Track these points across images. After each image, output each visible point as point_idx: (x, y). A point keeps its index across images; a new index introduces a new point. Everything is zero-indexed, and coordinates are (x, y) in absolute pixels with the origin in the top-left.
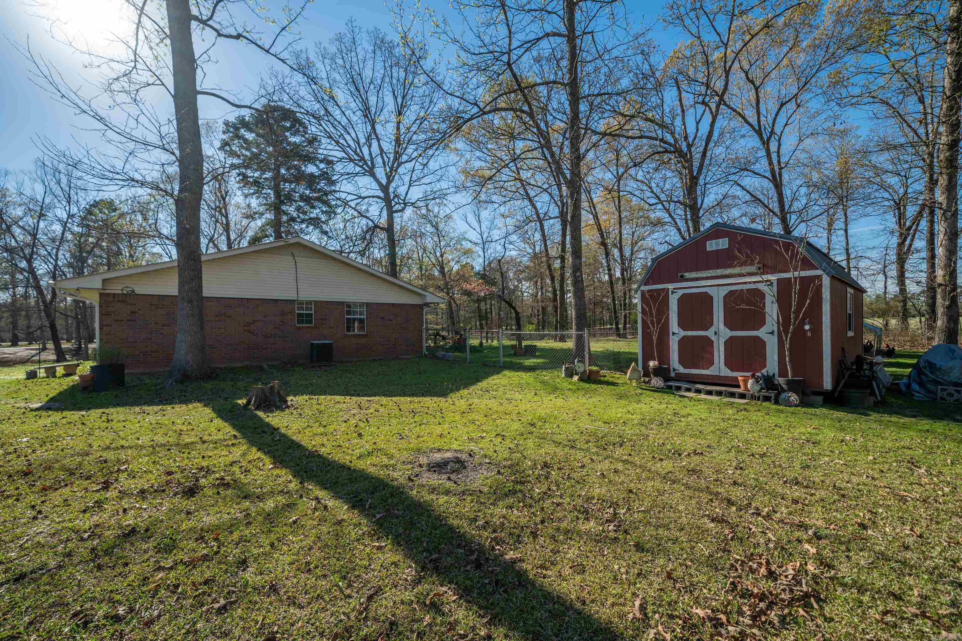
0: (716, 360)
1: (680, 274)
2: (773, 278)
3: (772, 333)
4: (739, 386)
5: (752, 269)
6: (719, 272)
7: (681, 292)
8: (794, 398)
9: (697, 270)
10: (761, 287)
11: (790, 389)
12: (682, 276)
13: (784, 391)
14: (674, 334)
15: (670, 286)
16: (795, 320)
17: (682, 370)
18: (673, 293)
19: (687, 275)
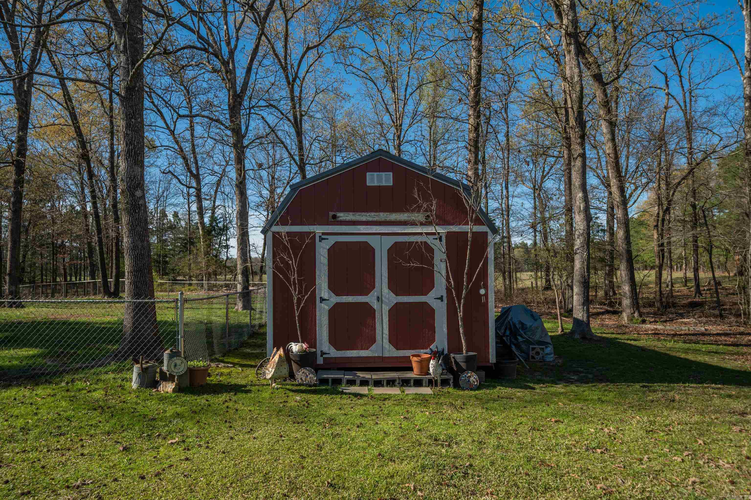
0: (378, 337)
1: (331, 214)
2: (442, 230)
3: (441, 298)
4: (411, 369)
5: (419, 217)
6: (383, 216)
7: (332, 240)
8: (473, 378)
9: (354, 210)
10: (430, 240)
11: (470, 368)
12: (334, 217)
13: (463, 371)
14: (322, 300)
15: (319, 230)
16: (468, 284)
17: (334, 353)
18: (321, 239)
19: (342, 216)
